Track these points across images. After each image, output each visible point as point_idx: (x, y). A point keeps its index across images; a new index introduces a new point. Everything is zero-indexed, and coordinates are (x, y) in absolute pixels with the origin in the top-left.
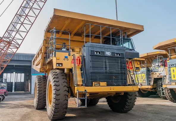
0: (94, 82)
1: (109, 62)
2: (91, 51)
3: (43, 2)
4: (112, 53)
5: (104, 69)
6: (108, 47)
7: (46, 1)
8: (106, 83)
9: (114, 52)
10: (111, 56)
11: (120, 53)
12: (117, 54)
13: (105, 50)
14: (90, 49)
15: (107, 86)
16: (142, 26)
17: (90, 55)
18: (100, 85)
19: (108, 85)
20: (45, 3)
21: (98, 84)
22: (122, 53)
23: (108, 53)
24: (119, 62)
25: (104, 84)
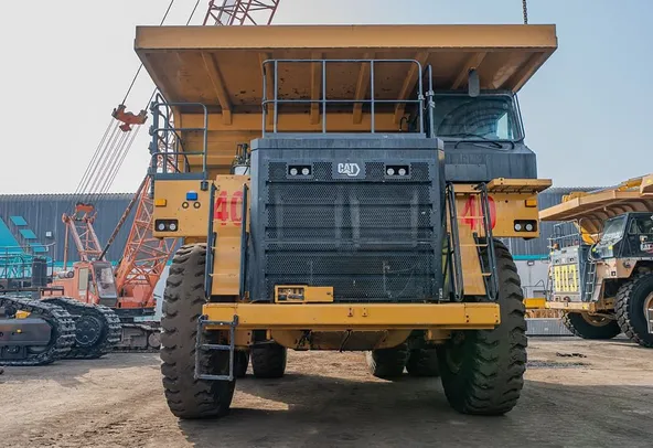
0: (276, 287)
1: (361, 206)
2: (273, 166)
3: (269, 7)
4: (369, 167)
5: (338, 233)
6: (349, 141)
7: (277, 4)
8: (331, 289)
9: (377, 159)
10: (363, 177)
11: (408, 161)
12: (396, 169)
13: (333, 156)
14: (266, 158)
15: (334, 302)
16: (550, 30)
17: (267, 183)
18: (303, 298)
19: (339, 298)
20: (274, 8)
21: (297, 293)
22: (417, 160)
23: (349, 169)
24: (415, 201)
25: (325, 292)
